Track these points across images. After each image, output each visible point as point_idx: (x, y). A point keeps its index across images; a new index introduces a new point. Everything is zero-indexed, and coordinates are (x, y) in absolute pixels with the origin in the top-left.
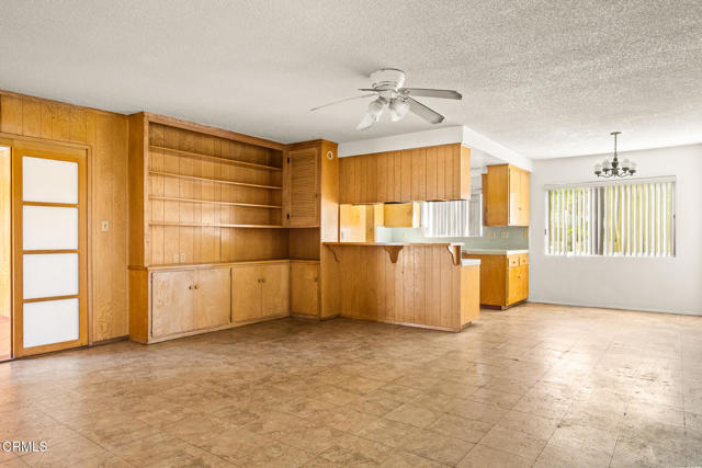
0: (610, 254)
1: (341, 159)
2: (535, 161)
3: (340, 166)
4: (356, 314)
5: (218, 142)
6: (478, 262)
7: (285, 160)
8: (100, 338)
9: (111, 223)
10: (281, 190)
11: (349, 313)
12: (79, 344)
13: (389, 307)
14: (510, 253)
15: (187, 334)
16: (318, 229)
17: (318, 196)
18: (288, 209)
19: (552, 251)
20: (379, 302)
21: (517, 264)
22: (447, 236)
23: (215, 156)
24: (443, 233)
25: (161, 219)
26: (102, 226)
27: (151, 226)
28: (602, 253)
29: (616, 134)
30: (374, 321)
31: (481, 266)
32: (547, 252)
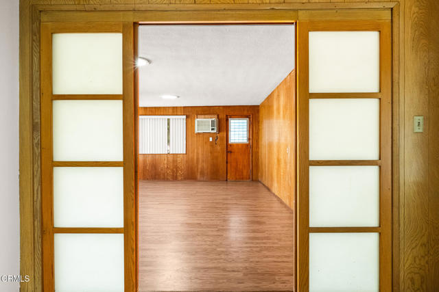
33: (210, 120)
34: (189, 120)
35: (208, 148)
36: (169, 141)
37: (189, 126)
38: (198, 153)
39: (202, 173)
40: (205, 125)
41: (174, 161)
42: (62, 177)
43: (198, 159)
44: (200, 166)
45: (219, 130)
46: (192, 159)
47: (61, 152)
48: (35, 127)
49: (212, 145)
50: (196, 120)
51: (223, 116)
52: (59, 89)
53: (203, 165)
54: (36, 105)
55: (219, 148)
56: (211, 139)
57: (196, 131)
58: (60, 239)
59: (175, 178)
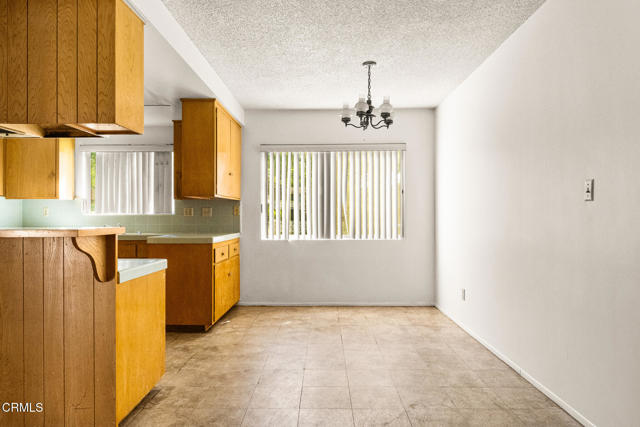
0: (338, 238)
2: (249, 111)
6: (162, 264)
14: (216, 239)
19: (270, 233)
21: (226, 256)
22: (119, 213)
24: (112, 210)
28: (328, 236)
29: (370, 63)
31: (167, 270)
32: (263, 237)
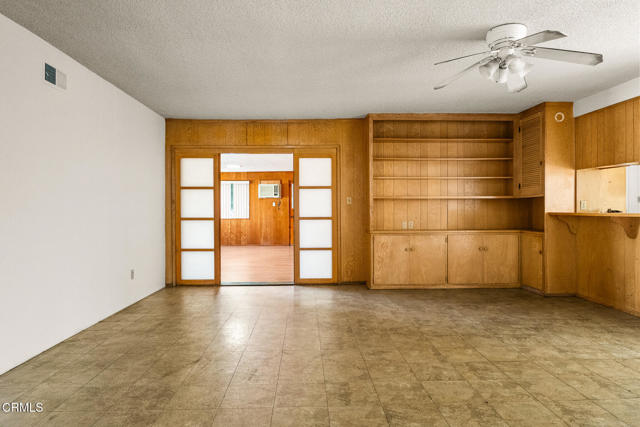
1: (576, 118)
3: (577, 127)
4: (592, 296)
5: (444, 125)
7: (516, 131)
8: (345, 279)
9: (353, 199)
10: (512, 161)
11: (586, 294)
12: (332, 282)
13: (629, 293)
15: (403, 287)
16: (542, 199)
17: (542, 163)
18: (519, 178)
20: (617, 285)
23: (441, 138)
25: (391, 194)
26: (347, 200)
27: (375, 200)
30: (611, 308)
33: (273, 185)
34: (253, 186)
35: (271, 213)
36: (232, 206)
37: (253, 191)
38: (261, 219)
39: (266, 238)
40: (267, 190)
41: (238, 226)
42: (185, 225)
43: (261, 225)
44: (263, 231)
45: (282, 196)
46: (256, 224)
47: (185, 213)
48: (172, 202)
49: (275, 210)
50: (260, 186)
51: (285, 182)
52: (183, 184)
53: (267, 230)
54: (173, 192)
55: (282, 213)
56: (274, 204)
57: (260, 196)
58: (185, 255)
59: (238, 243)
